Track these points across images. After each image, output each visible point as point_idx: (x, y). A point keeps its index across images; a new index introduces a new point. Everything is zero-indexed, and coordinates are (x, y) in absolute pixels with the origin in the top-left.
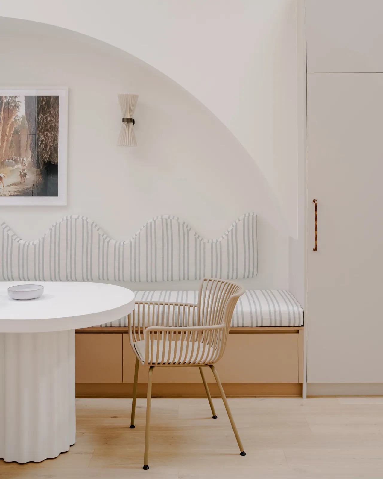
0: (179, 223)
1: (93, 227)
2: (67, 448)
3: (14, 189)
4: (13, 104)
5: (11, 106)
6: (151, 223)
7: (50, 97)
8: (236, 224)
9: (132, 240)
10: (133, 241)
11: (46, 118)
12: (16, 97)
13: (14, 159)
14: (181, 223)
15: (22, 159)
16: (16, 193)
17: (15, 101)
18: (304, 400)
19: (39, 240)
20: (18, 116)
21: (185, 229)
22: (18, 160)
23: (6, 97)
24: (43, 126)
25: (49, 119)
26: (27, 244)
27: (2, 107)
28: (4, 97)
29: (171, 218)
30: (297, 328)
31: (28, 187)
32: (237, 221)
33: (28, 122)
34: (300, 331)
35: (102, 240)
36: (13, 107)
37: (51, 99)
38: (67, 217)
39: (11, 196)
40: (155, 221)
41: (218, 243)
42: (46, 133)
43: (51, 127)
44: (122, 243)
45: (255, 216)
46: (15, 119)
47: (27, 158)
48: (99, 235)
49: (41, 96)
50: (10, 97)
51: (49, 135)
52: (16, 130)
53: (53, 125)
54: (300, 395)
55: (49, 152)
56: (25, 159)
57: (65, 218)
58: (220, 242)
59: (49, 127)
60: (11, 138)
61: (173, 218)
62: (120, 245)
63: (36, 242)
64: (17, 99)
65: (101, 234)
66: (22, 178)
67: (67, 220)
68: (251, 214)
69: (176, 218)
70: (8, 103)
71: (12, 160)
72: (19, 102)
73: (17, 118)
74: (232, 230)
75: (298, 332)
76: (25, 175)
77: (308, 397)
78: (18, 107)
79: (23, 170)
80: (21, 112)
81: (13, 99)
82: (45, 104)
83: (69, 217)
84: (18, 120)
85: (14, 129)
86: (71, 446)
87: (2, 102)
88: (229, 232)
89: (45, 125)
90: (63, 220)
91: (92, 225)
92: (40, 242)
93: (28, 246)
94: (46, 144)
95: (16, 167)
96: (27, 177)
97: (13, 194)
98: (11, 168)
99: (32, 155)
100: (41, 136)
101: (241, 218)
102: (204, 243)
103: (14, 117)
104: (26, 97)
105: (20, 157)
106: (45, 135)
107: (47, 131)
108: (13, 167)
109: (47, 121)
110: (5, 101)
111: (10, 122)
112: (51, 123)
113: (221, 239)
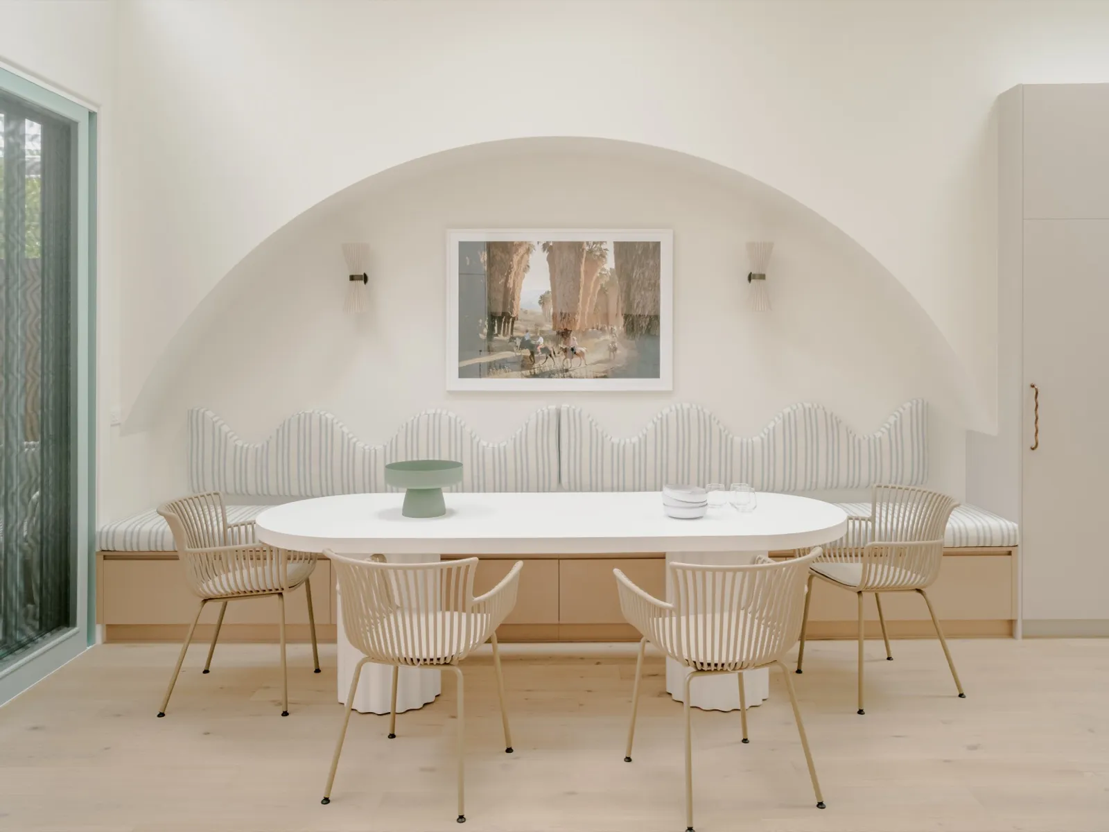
0: (826, 413)
1: (712, 421)
2: (760, 702)
3: (602, 368)
4: (598, 253)
5: (595, 255)
6: (789, 414)
7: (648, 243)
8: (901, 414)
9: (762, 435)
10: (766, 438)
11: (643, 273)
12: (601, 243)
13: (599, 328)
14: (829, 413)
15: (612, 329)
16: (603, 375)
17: (601, 249)
18: (1019, 641)
19: (639, 437)
20: (604, 269)
21: (834, 421)
22: (606, 328)
23: (588, 243)
24: (640, 282)
25: (646, 274)
26: (622, 443)
27: (583, 257)
28: (585, 244)
29: (815, 406)
30: (1010, 549)
31: (618, 365)
32: (901, 410)
33: (619, 277)
34: (1013, 553)
35: (724, 438)
36: (598, 257)
37: (649, 246)
38: (676, 407)
39: (597, 377)
40: (795, 411)
41: (878, 441)
42: (643, 293)
43: (649, 284)
44: (750, 441)
45: (925, 403)
46: (600, 273)
47: (618, 327)
48: (720, 431)
49: (636, 242)
50: (594, 243)
51: (647, 295)
52: (602, 288)
53: (653, 281)
54: (1011, 634)
55: (648, 319)
56: (615, 328)
57: (673, 408)
58: (880, 439)
59: (647, 285)
60: (595, 299)
61: (818, 407)
62: (747, 443)
63: (635, 440)
64: (603, 247)
65: (723, 429)
66: (612, 353)
67: (677, 410)
68: (920, 401)
69: (821, 407)
70: (591, 251)
71: (597, 329)
72: (606, 250)
73: (603, 272)
74: (896, 422)
75: (1010, 553)
76: (615, 349)
77: (1024, 637)
78: (604, 257)
79: (613, 343)
80: (610, 263)
81: (598, 245)
82: (642, 253)
83: (679, 407)
84: (606, 274)
85: (599, 288)
86: (764, 700)
87: (583, 250)
88: (890, 425)
89: (642, 283)
90: (671, 411)
91: (710, 416)
92: (640, 439)
93: (624, 446)
94: (644, 307)
95: (602, 339)
96: (618, 352)
97: (599, 375)
98: (596, 340)
99: (625, 323)
100: (636, 297)
101: (907, 405)
102: (859, 441)
103: (599, 271)
104: (616, 243)
105: (608, 324)
106: (642, 295)
107: (645, 289)
108: (598, 338)
109: (644, 276)
110: (587, 248)
111: (594, 278)
112: (650, 280)
113: (878, 435)
